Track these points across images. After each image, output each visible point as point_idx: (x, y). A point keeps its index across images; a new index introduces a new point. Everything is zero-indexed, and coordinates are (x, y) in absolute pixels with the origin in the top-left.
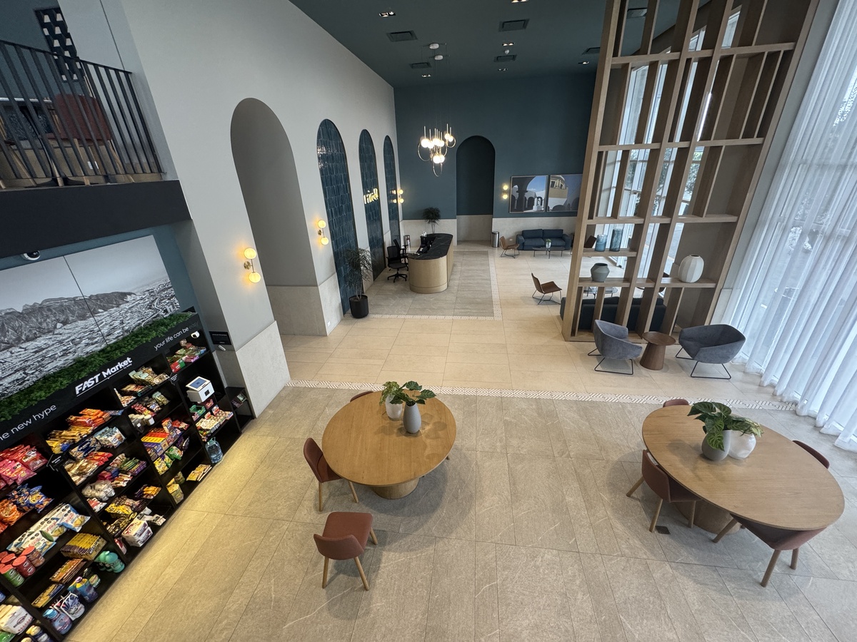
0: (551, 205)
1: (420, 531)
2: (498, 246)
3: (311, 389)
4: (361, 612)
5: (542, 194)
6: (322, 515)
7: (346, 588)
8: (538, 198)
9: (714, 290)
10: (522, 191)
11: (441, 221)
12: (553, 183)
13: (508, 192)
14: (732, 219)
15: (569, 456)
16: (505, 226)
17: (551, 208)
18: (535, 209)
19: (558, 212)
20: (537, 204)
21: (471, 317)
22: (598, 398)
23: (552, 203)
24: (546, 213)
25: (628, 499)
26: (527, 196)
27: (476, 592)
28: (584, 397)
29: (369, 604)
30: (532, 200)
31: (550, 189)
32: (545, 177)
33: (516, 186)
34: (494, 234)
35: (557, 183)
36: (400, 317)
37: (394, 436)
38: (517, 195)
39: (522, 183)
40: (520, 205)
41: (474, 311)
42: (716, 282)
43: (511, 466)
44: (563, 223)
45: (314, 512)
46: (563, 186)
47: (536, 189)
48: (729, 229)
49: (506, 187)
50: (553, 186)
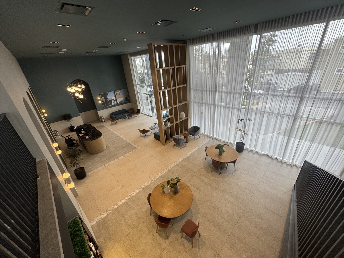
0: (118, 101)
1: (193, 214)
2: (105, 121)
3: (106, 217)
4: (205, 240)
5: (114, 98)
6: (169, 238)
7: (197, 241)
8: (113, 100)
9: (188, 118)
10: (106, 98)
11: (73, 118)
12: (116, 93)
13: (100, 100)
14: (186, 102)
15: (196, 173)
16: (104, 113)
17: (119, 102)
18: (113, 104)
19: (121, 103)
20: (113, 102)
21: (130, 153)
22: (187, 156)
23: (119, 100)
24: (117, 104)
25: (212, 172)
26: (108, 100)
27: (214, 212)
28: (184, 157)
29: (204, 237)
30: (111, 101)
31: (116, 96)
32: (113, 92)
33: (103, 97)
34: (101, 117)
35: (118, 93)
36: (102, 167)
37: (175, 197)
38: (104, 101)
39: (105, 96)
40: (107, 104)
41: (128, 150)
42: (188, 117)
43: (190, 184)
44: (125, 107)
45: (166, 240)
46: (120, 94)
47: (111, 96)
48: (186, 105)
49: (99, 98)
50: (117, 95)
